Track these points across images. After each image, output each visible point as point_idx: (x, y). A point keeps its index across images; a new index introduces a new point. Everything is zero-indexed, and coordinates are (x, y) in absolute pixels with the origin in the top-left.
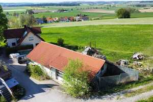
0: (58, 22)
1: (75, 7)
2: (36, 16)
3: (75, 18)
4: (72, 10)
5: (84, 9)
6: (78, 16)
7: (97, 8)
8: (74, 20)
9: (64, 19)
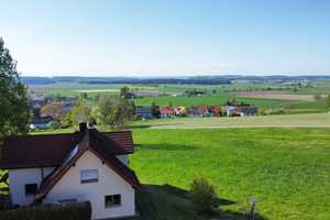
0: (184, 116)
1: (220, 86)
2: (138, 103)
3: (223, 109)
4: (214, 92)
5: (240, 91)
6: (229, 104)
7: (269, 89)
8: (221, 114)
9: (200, 111)
